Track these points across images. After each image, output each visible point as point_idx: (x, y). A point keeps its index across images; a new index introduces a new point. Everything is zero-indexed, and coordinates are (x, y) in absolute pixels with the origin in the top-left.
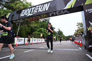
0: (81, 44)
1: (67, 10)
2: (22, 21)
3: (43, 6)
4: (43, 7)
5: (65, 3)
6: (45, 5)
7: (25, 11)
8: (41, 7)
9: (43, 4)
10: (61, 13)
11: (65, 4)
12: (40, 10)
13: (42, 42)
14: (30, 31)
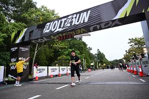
0: (142, 73)
1: (118, 21)
2: (46, 40)
3: (80, 16)
4: (79, 18)
5: (114, 10)
6: (82, 14)
7: (50, 24)
8: (76, 18)
9: (80, 13)
12: (75, 22)
14: (52, 55)
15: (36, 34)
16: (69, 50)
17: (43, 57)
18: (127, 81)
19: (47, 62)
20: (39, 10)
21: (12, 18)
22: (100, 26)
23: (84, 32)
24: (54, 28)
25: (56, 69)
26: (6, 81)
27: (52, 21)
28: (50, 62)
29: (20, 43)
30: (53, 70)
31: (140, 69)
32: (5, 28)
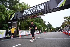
1: (59, 8)
2: (24, 18)
7: (26, 11)
8: (38, 7)
9: (40, 5)
10: (54, 10)
11: (57, 4)
12: (38, 9)
13: (38, 33)
14: (27, 25)
15: (20, 15)
16: (35, 23)
17: (23, 26)
18: (63, 37)
19: (25, 29)
20: (21, 4)
21: (8, 8)
22: (50, 11)
23: (42, 14)
24: (28, 12)
25: (29, 32)
26: (7, 37)
27: (27, 9)
28: (26, 29)
29: (12, 20)
30: (28, 32)
31: (69, 31)
32: (5, 13)
